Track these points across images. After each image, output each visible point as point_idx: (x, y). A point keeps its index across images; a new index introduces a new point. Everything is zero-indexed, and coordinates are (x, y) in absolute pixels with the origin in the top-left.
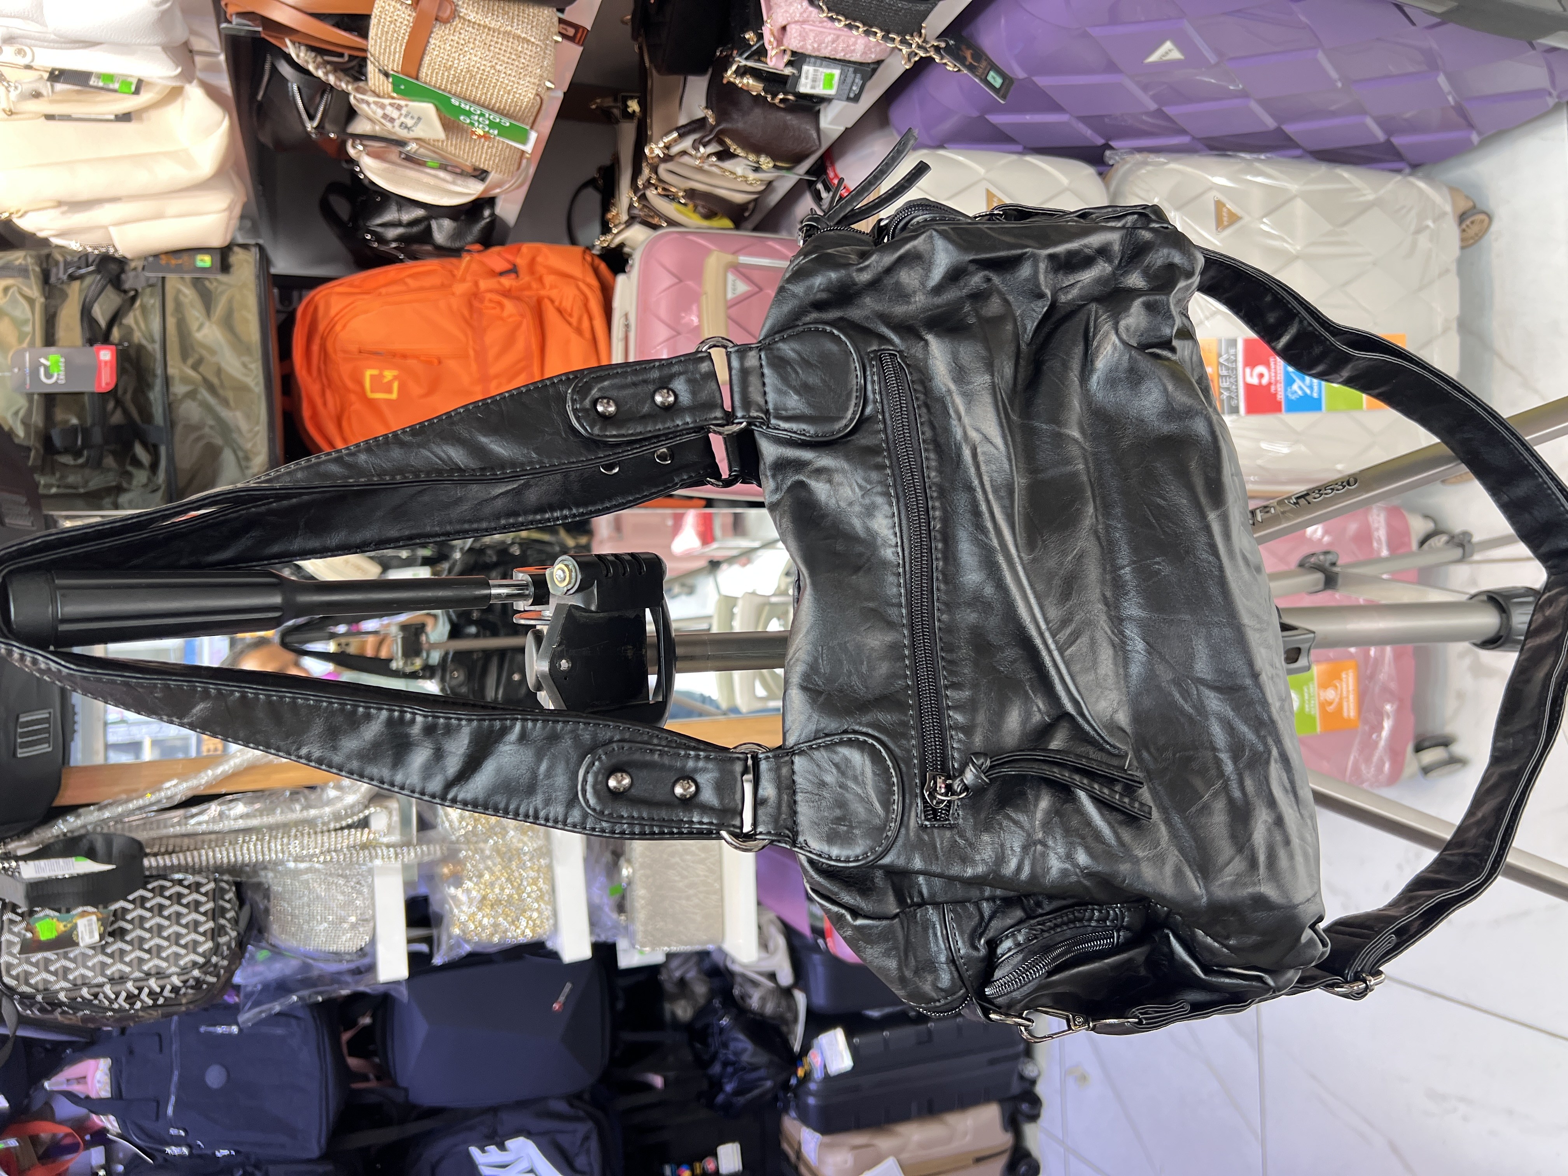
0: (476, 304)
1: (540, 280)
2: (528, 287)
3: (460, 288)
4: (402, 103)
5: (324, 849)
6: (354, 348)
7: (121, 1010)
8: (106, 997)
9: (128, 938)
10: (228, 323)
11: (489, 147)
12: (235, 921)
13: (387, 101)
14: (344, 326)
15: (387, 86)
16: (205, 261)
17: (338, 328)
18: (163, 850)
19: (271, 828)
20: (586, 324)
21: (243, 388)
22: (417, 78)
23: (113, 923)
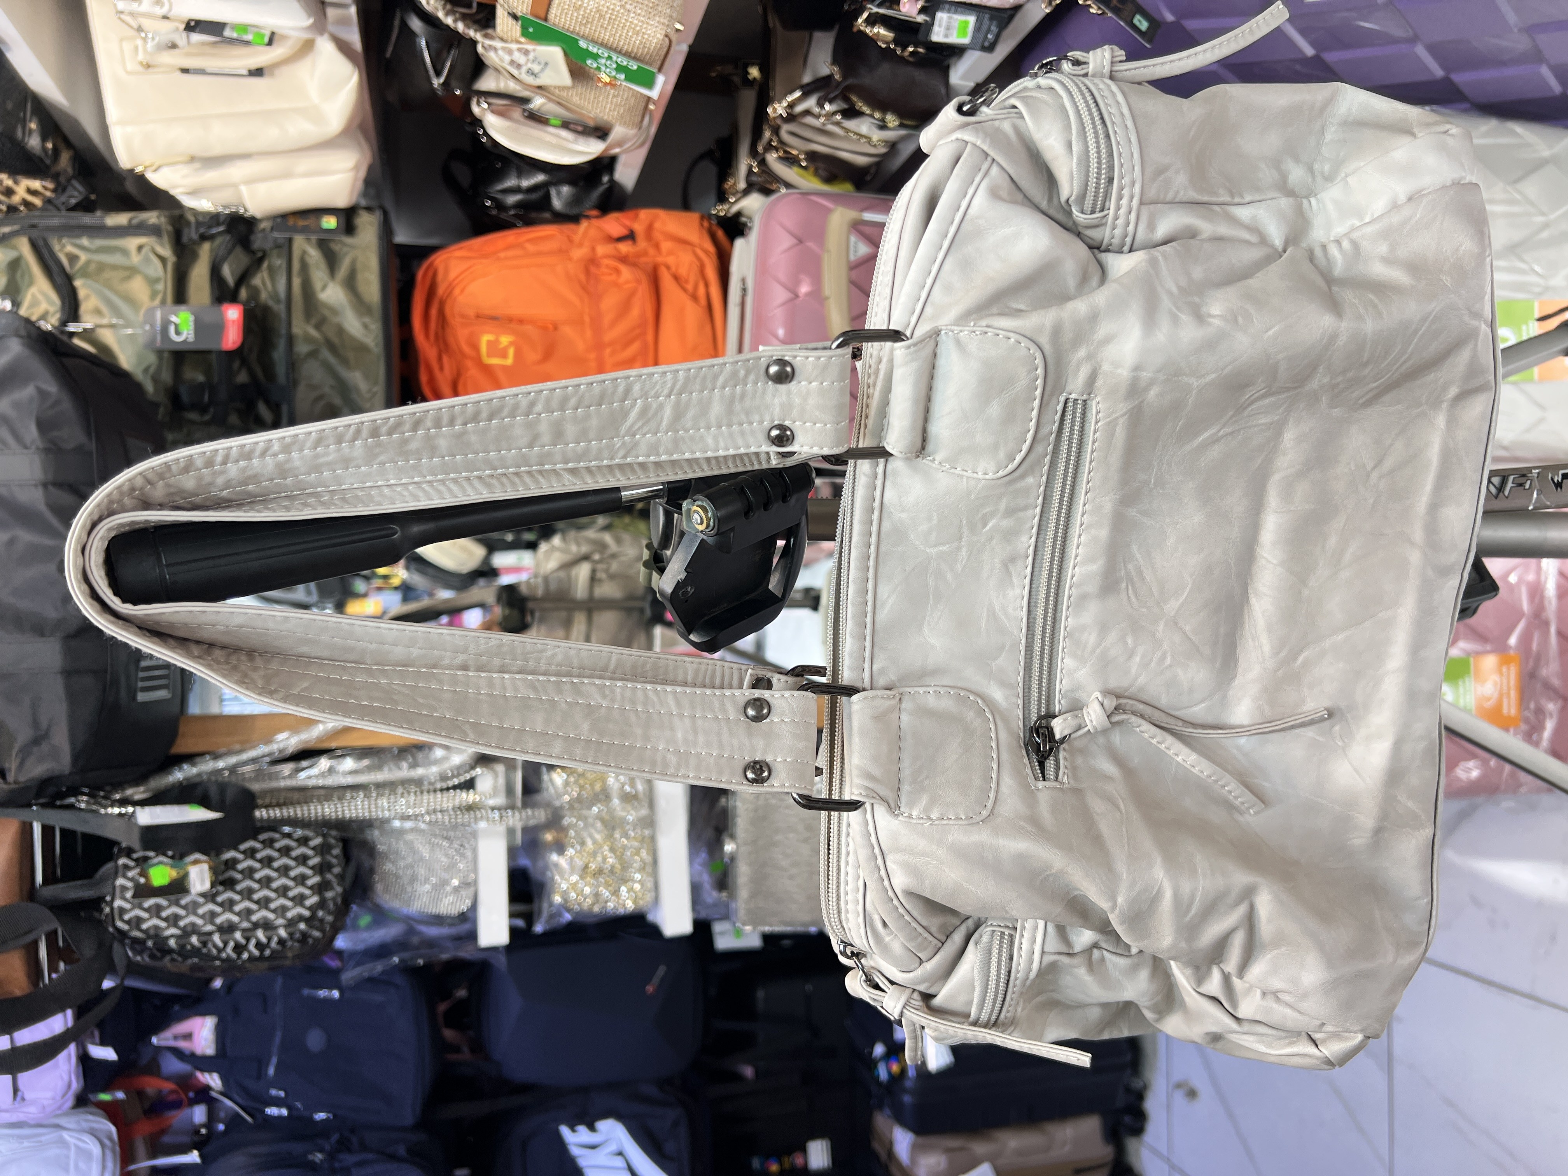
0: (593, 269)
1: (657, 246)
2: (645, 253)
3: (578, 253)
4: (530, 47)
5: (431, 808)
6: (471, 313)
7: (228, 959)
8: (215, 946)
9: (239, 887)
10: (351, 284)
11: (614, 96)
12: (341, 877)
13: (514, 46)
14: (462, 291)
15: (515, 29)
16: (330, 222)
17: (457, 291)
18: (274, 801)
19: (379, 786)
20: (701, 291)
21: (362, 348)
22: (546, 19)
23: (224, 872)
